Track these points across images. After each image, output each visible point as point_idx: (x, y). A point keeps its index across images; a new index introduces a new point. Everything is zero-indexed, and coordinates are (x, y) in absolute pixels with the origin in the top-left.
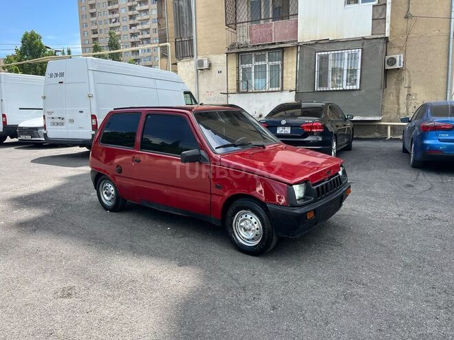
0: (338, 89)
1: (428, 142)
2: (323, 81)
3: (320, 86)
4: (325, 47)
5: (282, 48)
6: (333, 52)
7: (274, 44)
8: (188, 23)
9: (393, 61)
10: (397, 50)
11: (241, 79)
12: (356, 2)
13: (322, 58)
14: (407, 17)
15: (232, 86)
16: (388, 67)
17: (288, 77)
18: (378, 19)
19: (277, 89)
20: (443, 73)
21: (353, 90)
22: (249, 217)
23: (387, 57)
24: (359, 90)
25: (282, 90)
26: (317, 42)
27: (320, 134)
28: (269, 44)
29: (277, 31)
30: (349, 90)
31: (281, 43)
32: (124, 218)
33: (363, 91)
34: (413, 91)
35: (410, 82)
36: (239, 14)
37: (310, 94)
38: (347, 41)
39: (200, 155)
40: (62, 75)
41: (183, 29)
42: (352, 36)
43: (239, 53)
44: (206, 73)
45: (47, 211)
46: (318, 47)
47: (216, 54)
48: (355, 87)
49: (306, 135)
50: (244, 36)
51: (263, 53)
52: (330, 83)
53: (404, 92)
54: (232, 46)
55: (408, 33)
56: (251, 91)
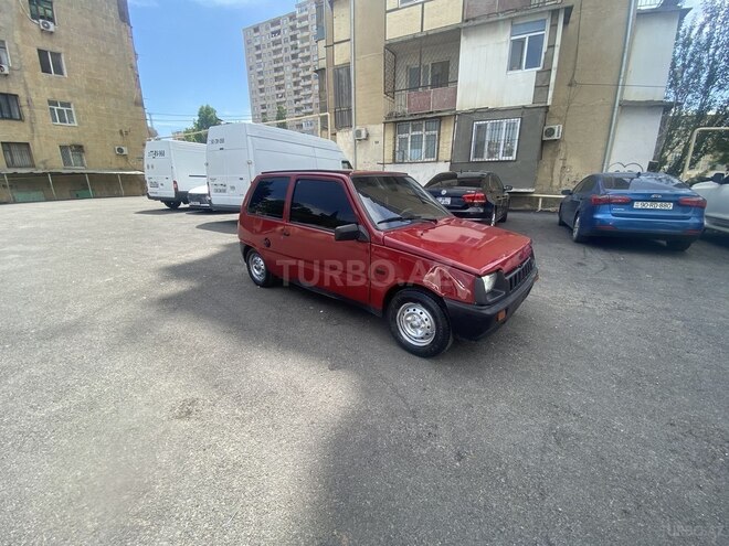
0: (494, 159)
1: (598, 216)
2: (479, 153)
3: (475, 156)
4: (484, 116)
5: (440, 117)
6: (491, 121)
7: (432, 113)
8: (347, 92)
9: (551, 132)
10: (556, 121)
11: (397, 149)
12: (520, 68)
13: (479, 126)
14: (570, 85)
15: (389, 156)
16: (545, 138)
17: (443, 147)
18: (541, 86)
19: (432, 159)
20: (602, 145)
21: (509, 161)
22: (418, 311)
23: (546, 128)
24: (515, 161)
25: (437, 161)
26: (476, 111)
27: (482, 205)
28: (427, 113)
29: (435, 100)
30: (505, 161)
31: (439, 112)
32: (274, 296)
33: (519, 163)
34: (568, 163)
35: (566, 154)
36: (397, 82)
37: (465, 165)
38: (507, 110)
39: (359, 232)
40: (222, 141)
41: (342, 98)
42: (512, 105)
43: (396, 123)
44: (363, 142)
45: (194, 284)
46: (476, 116)
47: (374, 124)
48: (511, 158)
49: (466, 207)
50: (402, 106)
51: (421, 122)
52: (486, 154)
53: (559, 164)
54: (390, 115)
55: (569, 102)
56: (406, 161)
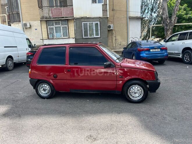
0: (92, 37)
1: (141, 55)
2: (86, 34)
3: (85, 36)
4: (86, 20)
5: (68, 20)
6: (89, 22)
7: (64, 17)
8: (16, 5)
9: (109, 27)
10: (110, 23)
11: (49, 33)
12: (96, 2)
13: (85, 24)
14: (113, 10)
15: (45, 36)
16: (109, 29)
17: (71, 32)
18: (104, 10)
19: (67, 37)
20: (126, 31)
21: (98, 38)
22: (136, 87)
23: (108, 25)
24: (100, 38)
25: (69, 38)
26: (82, 18)
28: (61, 18)
30: (97, 38)
31: (67, 17)
33: (101, 38)
34: (117, 38)
35: (116, 35)
37: (81, 39)
38: (94, 18)
41: (13, 8)
42: (96, 16)
43: (47, 21)
46: (82, 20)
47: (33, 21)
51: (59, 21)
52: (89, 35)
53: (114, 38)
54: (43, 17)
55: (114, 16)
56: (55, 38)
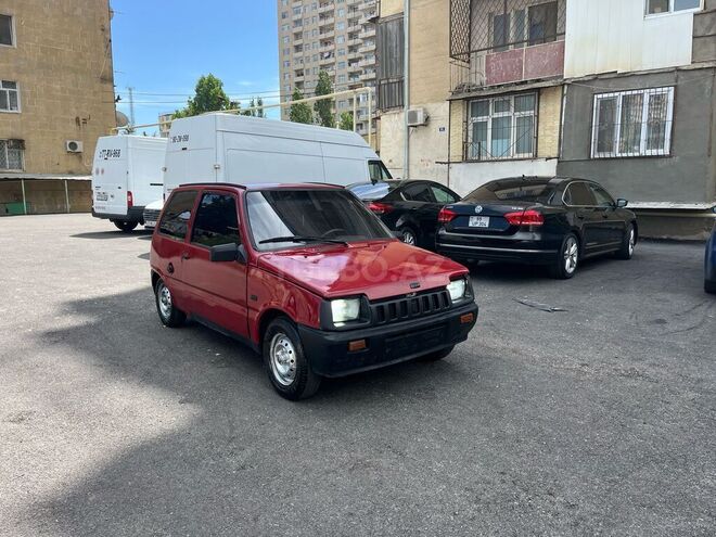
0: (631, 155)
3: (600, 149)
4: (611, 85)
5: (538, 89)
6: (623, 93)
8: (398, 55)
11: (470, 140)
12: (666, 9)
13: (603, 102)
15: (457, 151)
17: (545, 135)
18: (704, 37)
19: (526, 155)
21: (658, 157)
22: (285, 342)
24: (670, 156)
25: (536, 157)
26: (596, 78)
27: (538, 229)
28: (516, 84)
29: (530, 62)
30: (651, 157)
31: (538, 81)
33: (676, 159)
36: (476, 37)
37: (582, 164)
38: (648, 74)
39: (237, 252)
40: (186, 138)
41: (391, 63)
42: (658, 66)
43: (471, 100)
44: (421, 131)
46: (595, 86)
47: (438, 101)
48: (661, 152)
49: (513, 230)
50: (480, 74)
51: (506, 98)
52: (617, 146)
54: (459, 89)
56: (484, 158)
